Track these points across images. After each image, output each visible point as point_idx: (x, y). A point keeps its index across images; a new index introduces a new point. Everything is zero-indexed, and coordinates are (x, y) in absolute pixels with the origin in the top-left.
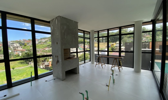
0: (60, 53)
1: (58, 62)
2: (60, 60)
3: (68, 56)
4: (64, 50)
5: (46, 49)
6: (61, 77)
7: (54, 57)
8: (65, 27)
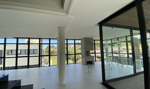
0: (84, 53)
1: (83, 56)
2: (84, 56)
3: (89, 55)
4: (86, 51)
5: (79, 51)
6: (85, 64)
7: (82, 54)
8: (87, 42)
